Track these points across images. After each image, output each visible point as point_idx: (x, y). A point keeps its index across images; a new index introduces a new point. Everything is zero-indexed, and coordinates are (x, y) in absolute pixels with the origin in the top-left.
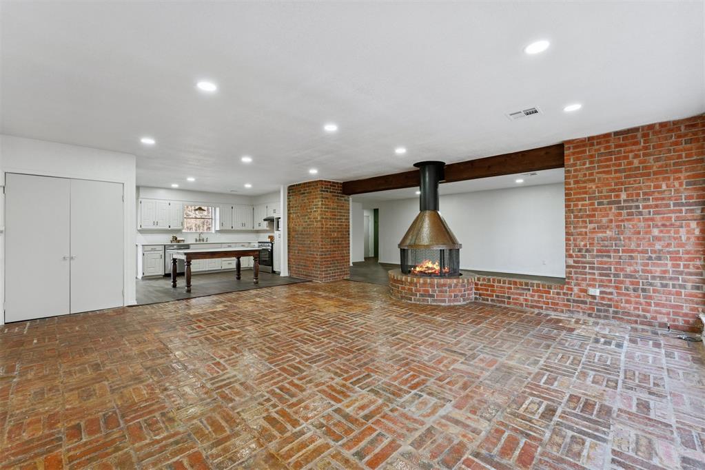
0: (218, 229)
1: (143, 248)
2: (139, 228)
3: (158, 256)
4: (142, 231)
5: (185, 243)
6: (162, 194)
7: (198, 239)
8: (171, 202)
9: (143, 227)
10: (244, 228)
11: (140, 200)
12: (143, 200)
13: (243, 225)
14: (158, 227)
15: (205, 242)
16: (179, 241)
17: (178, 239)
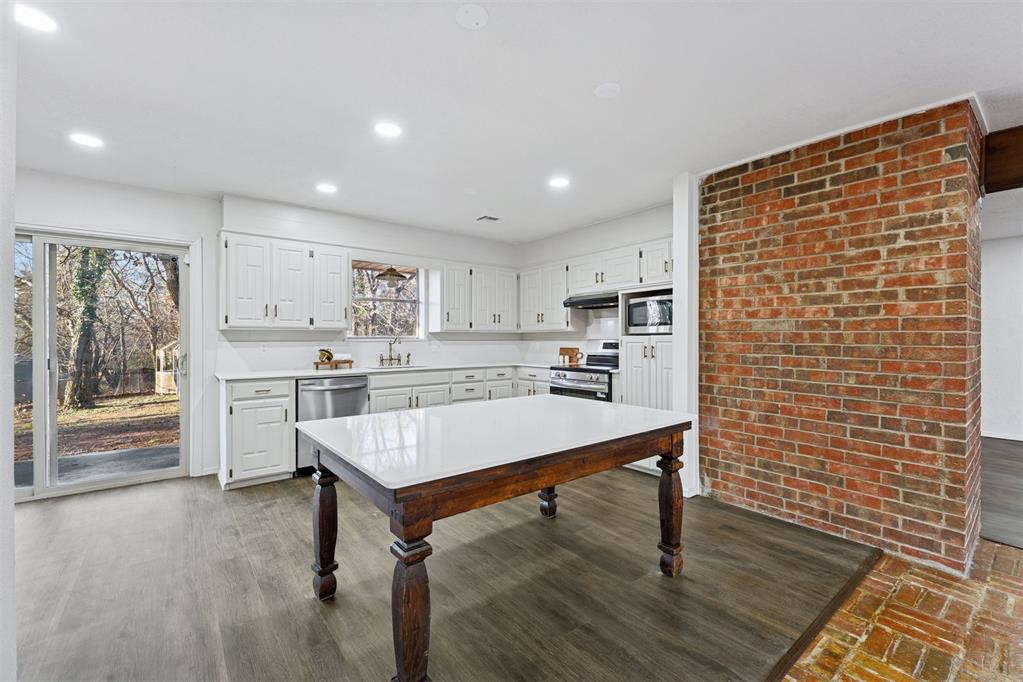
0: (436, 327)
1: (230, 391)
2: (223, 326)
3: (279, 414)
4: (233, 335)
5: (354, 371)
6: (292, 223)
7: (386, 356)
8: (317, 249)
9: (232, 322)
10: (497, 328)
11: (224, 236)
12: (232, 239)
13: (497, 319)
14: (278, 323)
15: (403, 366)
16: (337, 365)
17: (336, 357)
